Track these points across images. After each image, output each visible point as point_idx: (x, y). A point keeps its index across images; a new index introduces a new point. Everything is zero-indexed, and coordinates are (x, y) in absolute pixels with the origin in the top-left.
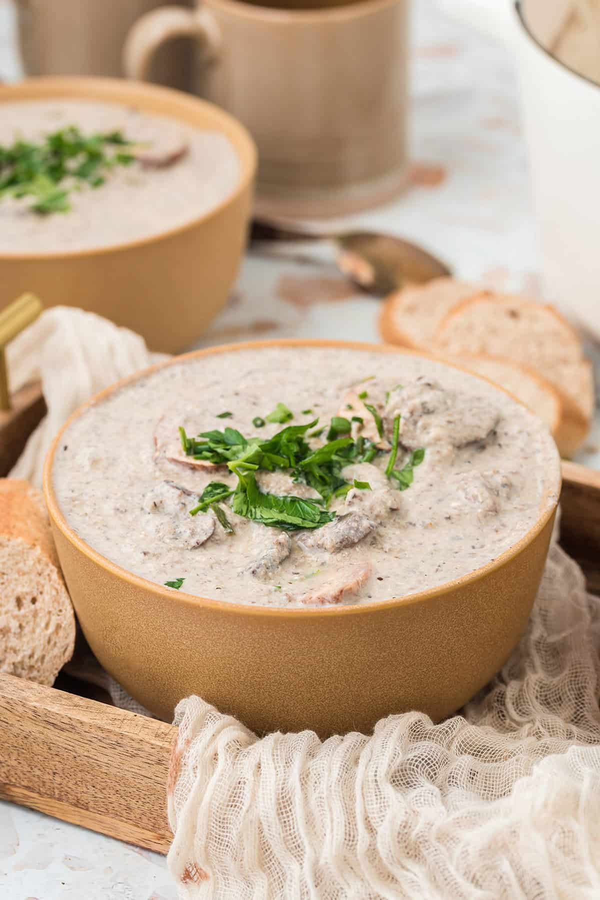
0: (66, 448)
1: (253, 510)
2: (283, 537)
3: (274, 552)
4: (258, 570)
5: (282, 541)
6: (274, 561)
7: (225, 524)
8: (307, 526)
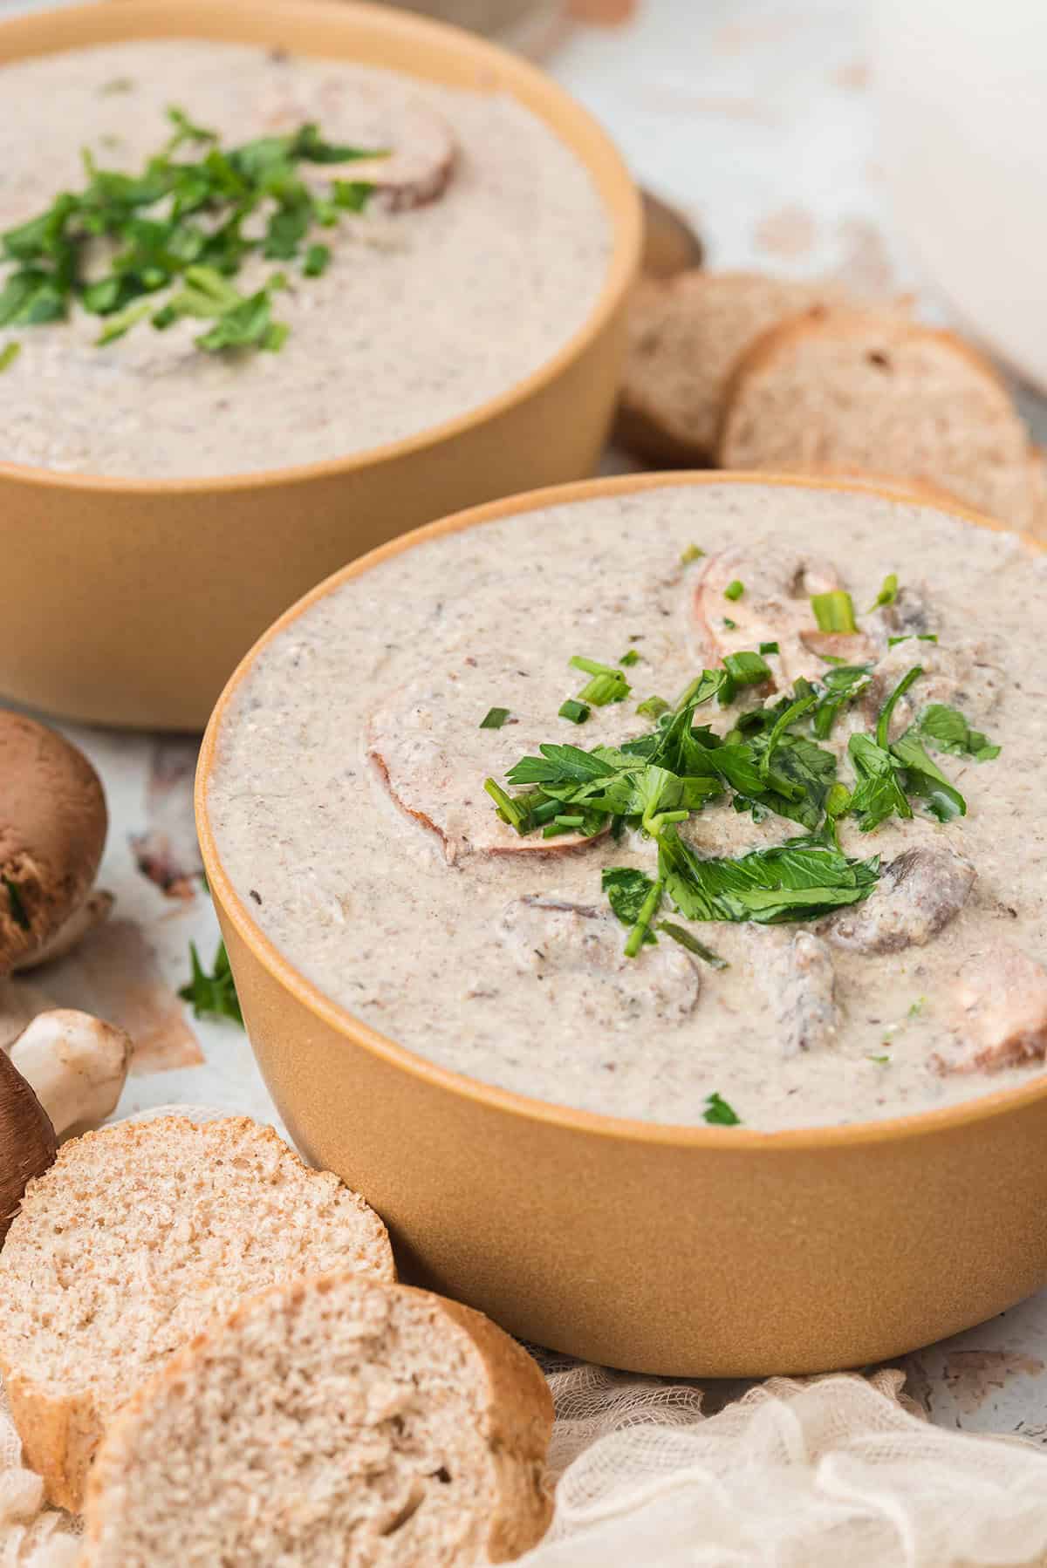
0: (257, 897)
1: (717, 901)
2: (807, 942)
3: (813, 985)
4: (809, 1034)
5: (813, 953)
6: (822, 999)
7: (707, 955)
8: (842, 900)
